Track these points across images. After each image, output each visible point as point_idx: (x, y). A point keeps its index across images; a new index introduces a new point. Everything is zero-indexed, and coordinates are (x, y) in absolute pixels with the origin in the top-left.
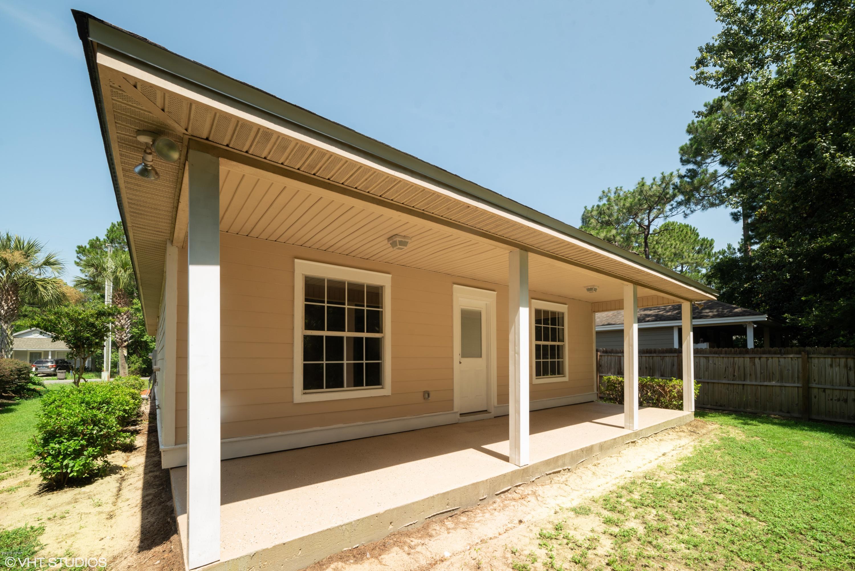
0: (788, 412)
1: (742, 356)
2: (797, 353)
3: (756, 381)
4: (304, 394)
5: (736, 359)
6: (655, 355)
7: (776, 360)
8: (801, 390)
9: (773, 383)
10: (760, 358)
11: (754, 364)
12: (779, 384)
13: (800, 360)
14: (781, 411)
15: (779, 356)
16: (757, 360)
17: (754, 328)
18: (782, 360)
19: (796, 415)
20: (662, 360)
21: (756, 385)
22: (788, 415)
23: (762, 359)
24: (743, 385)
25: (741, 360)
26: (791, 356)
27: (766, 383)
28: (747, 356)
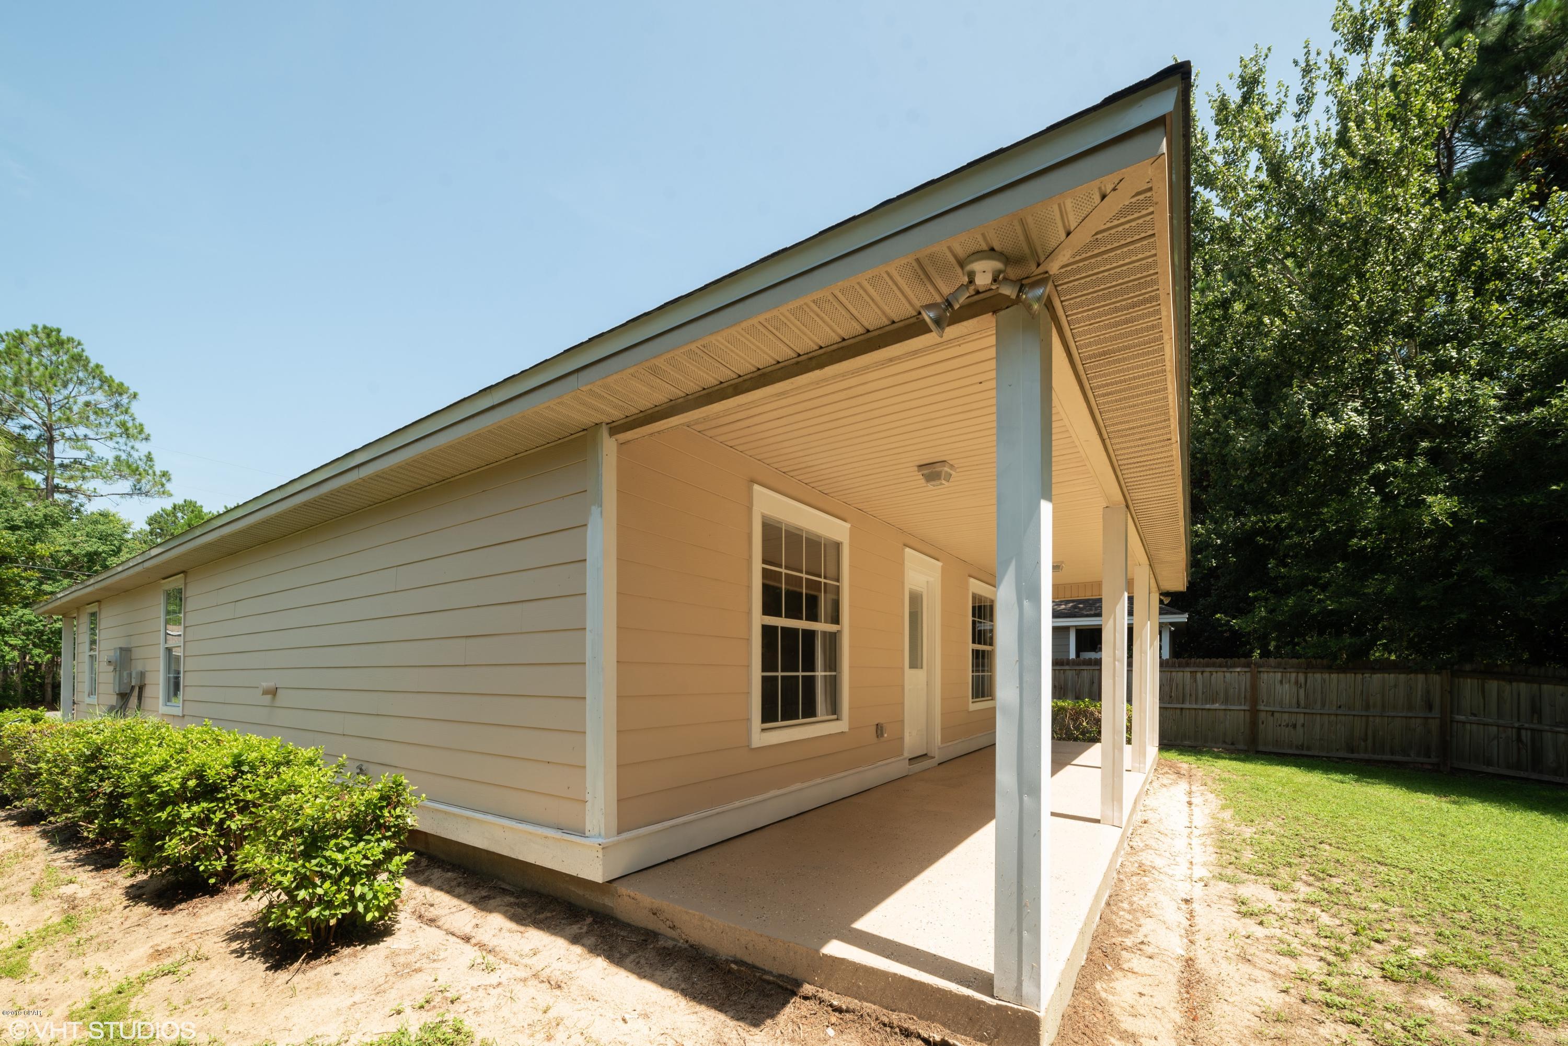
0: (1233, 744)
1: (1182, 669)
2: (1244, 666)
3: (1196, 703)
4: (763, 730)
5: (1174, 674)
6: (1067, 667)
7: (1220, 675)
8: (1248, 714)
9: (1217, 706)
10: (1202, 672)
11: (1195, 681)
12: (1223, 707)
13: (1248, 675)
14: (1224, 742)
15: (1225, 669)
16: (1199, 675)
17: (1171, 631)
18: (1228, 675)
19: (1241, 746)
20: (1078, 675)
21: (1195, 709)
22: (1233, 747)
23: (1205, 674)
24: (1182, 709)
25: (1181, 674)
26: (1238, 670)
27: (1208, 706)
28: (1188, 669)
